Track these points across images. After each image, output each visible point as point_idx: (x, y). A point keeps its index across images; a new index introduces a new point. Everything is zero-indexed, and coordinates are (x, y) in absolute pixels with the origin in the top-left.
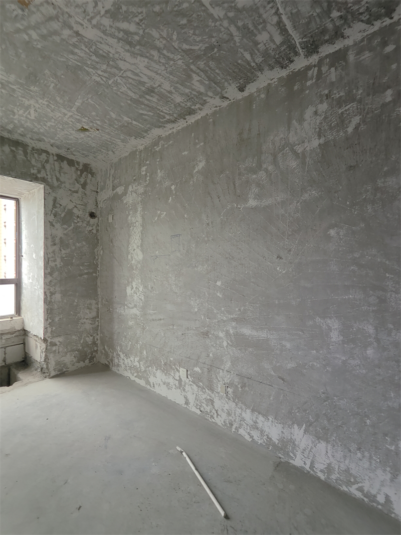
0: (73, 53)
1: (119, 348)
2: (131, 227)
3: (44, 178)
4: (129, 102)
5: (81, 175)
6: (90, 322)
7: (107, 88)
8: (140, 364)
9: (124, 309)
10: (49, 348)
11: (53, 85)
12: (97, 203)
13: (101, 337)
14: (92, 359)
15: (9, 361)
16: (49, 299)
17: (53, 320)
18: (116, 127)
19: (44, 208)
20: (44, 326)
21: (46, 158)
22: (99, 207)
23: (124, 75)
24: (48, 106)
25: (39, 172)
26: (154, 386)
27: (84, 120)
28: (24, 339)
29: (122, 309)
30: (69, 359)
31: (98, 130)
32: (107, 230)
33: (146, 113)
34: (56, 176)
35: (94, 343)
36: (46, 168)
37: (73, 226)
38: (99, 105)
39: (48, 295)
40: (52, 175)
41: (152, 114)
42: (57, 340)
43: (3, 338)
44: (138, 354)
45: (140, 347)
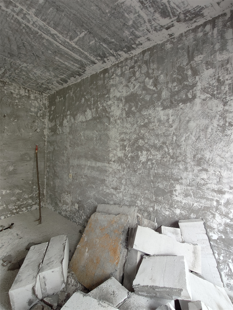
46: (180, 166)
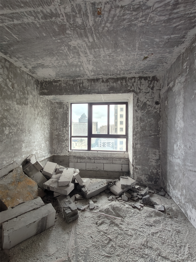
0: (124, 20)
1: (169, 181)
2: (177, 106)
3: (133, 90)
4: (163, 24)
5: (151, 83)
6: (155, 161)
7: (148, 25)
8: (181, 197)
9: (173, 158)
10: (134, 169)
11: (124, 43)
12: (160, 96)
13: (161, 171)
14: (156, 182)
15: (123, 170)
16: (135, 146)
17: (136, 157)
18: (161, 46)
19: (133, 104)
20: (133, 159)
21: (134, 80)
22: (161, 98)
23: (154, 9)
24: (126, 55)
25: (131, 88)
26: (190, 219)
27: (143, 53)
28: (129, 163)
29: (172, 158)
30: (143, 178)
31: (152, 54)
32: (165, 110)
33: (178, 24)
34: (138, 87)
35: (157, 174)
36: (134, 85)
37: (146, 110)
38: (147, 39)
39: (134, 144)
40: (136, 87)
41: (184, 21)
42: (138, 167)
43: (121, 160)
44: (181, 190)
45: (182, 186)
46: (24, 134)
